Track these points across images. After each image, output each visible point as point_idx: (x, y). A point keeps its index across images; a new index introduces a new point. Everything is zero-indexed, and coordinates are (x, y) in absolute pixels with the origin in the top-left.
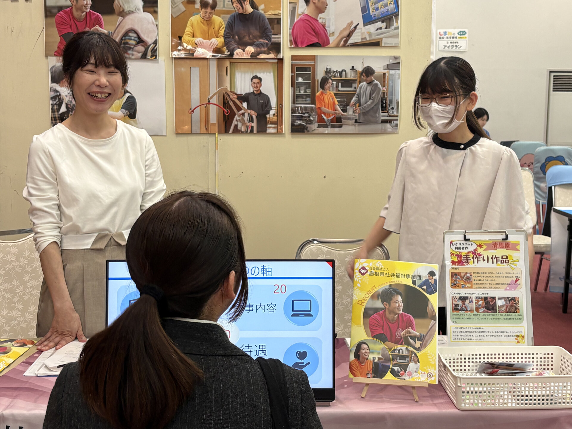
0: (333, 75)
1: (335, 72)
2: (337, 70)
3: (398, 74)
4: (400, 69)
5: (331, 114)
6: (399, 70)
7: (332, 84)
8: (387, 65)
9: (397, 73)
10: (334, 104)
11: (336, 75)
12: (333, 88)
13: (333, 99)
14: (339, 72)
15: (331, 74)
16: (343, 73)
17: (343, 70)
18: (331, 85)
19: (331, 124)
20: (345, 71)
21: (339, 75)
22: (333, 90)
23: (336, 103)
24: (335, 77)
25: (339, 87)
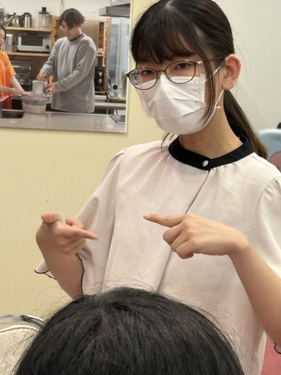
0: (7, 22)
1: (10, 16)
2: (15, 14)
3: (125, 25)
4: (131, 16)
5: (2, 94)
6: (129, 17)
7: (5, 38)
8: (107, 8)
9: (125, 23)
10: (8, 74)
11: (13, 22)
12: (7, 45)
13: (6, 65)
14: (19, 17)
15: (3, 20)
16: (26, 18)
17: (25, 14)
19: (3, 111)
20: (29, 15)
21: (18, 22)
22: (7, 49)
23: (13, 73)
24: (11, 25)
25: (17, 44)
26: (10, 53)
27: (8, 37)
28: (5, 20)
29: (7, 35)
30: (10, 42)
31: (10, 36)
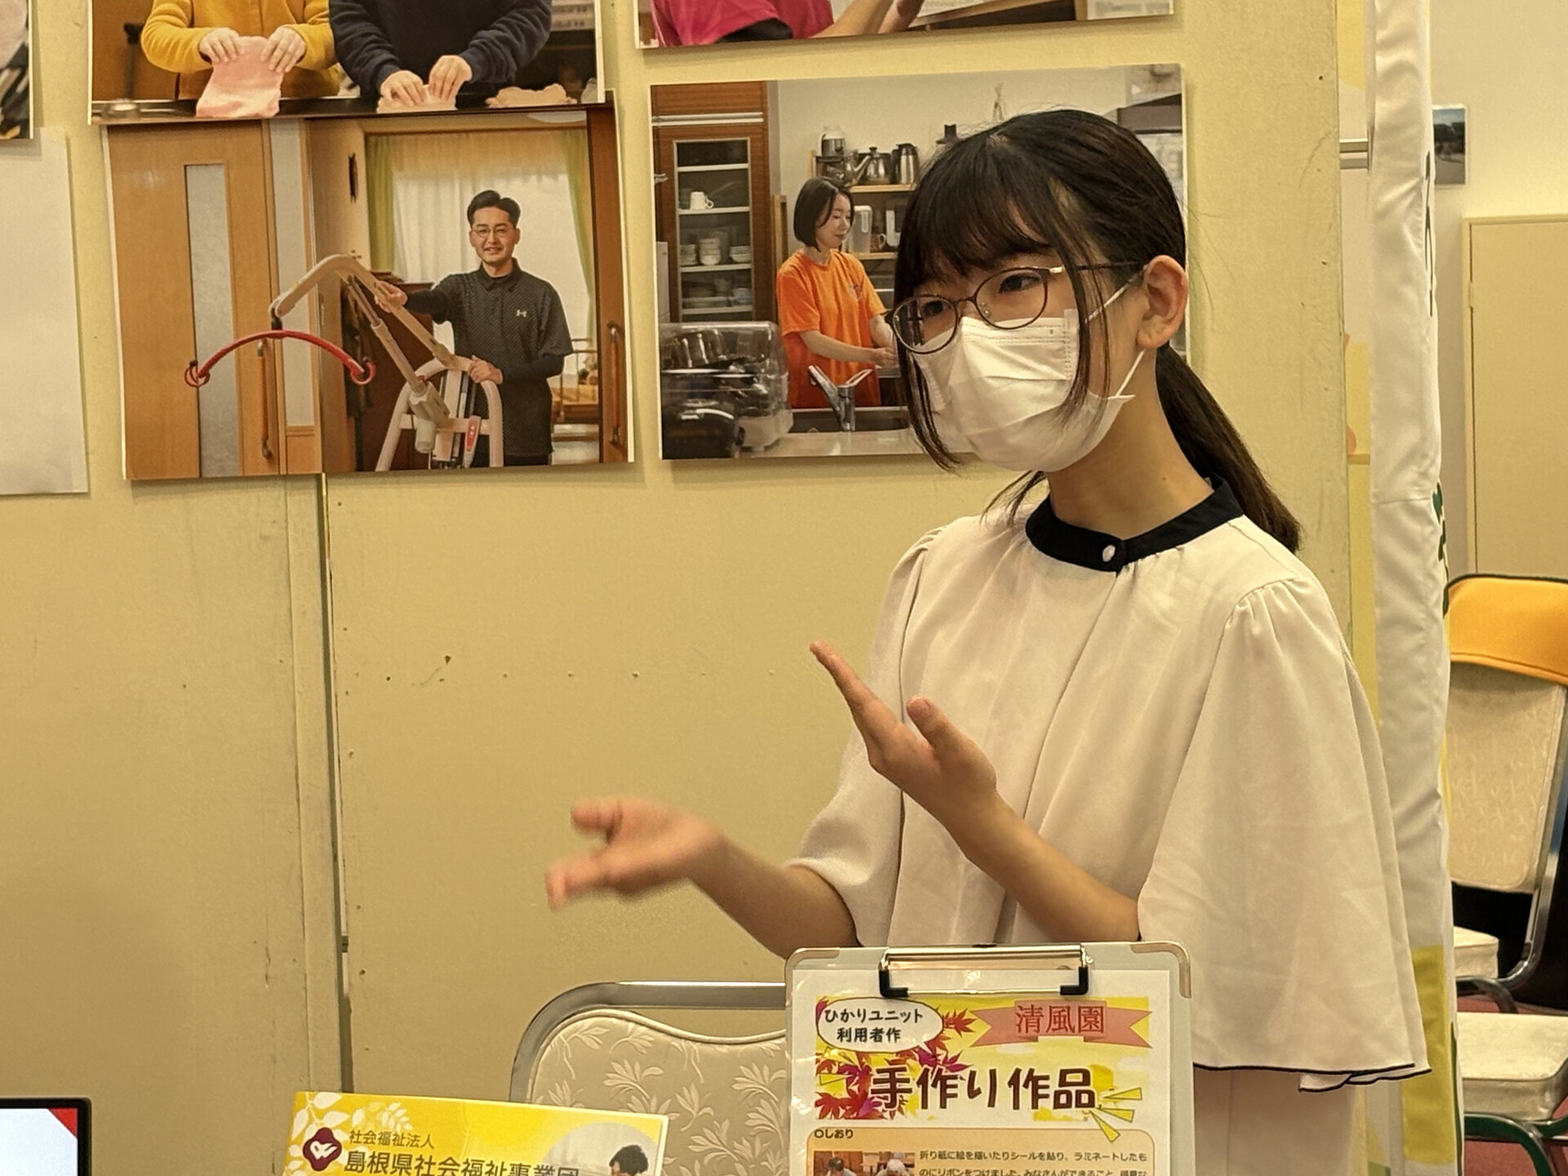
0: (855, 175)
1: (863, 156)
2: (873, 149)
3: (1171, 153)
4: (1184, 128)
5: (853, 365)
6: (1180, 131)
7: (853, 215)
8: (1119, 110)
9: (1168, 148)
10: (866, 312)
11: (871, 171)
12: (858, 233)
13: (858, 288)
14: (885, 156)
15: (844, 167)
16: (903, 158)
17: (901, 147)
18: (847, 224)
19: (857, 413)
20: (911, 149)
21: (882, 171)
22: (858, 247)
24: (864, 180)
25: (885, 231)
26: (868, 255)
27: (859, 212)
28: (849, 168)
29: (857, 208)
30: (866, 228)
31: (863, 209)
